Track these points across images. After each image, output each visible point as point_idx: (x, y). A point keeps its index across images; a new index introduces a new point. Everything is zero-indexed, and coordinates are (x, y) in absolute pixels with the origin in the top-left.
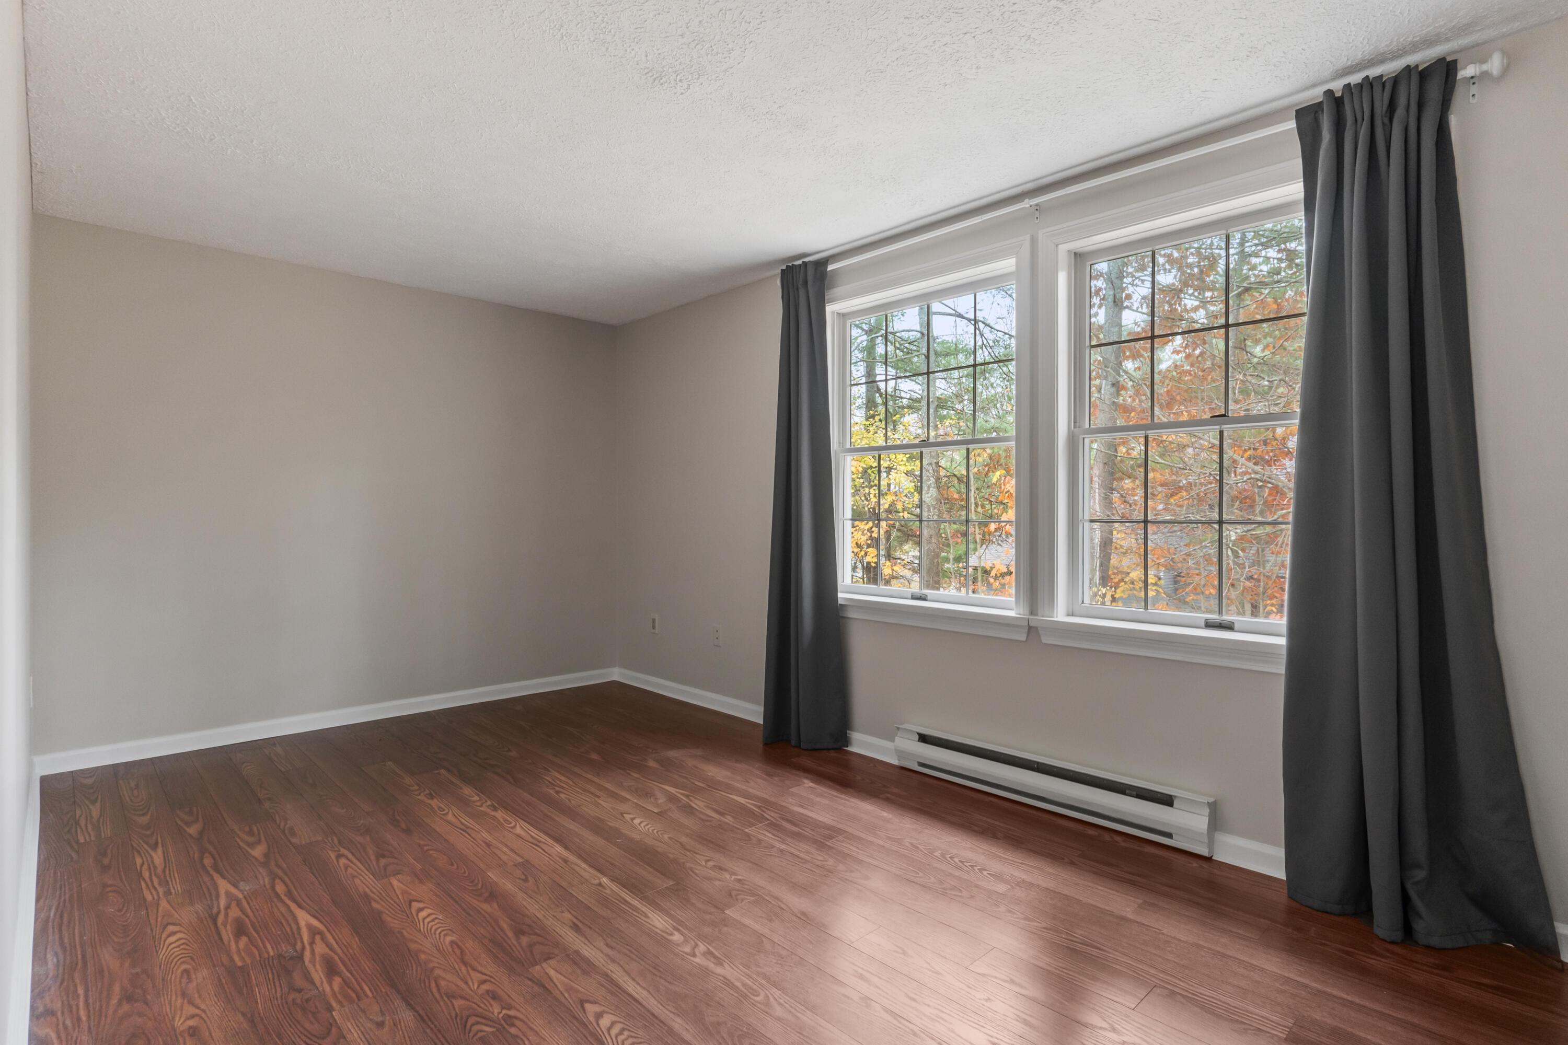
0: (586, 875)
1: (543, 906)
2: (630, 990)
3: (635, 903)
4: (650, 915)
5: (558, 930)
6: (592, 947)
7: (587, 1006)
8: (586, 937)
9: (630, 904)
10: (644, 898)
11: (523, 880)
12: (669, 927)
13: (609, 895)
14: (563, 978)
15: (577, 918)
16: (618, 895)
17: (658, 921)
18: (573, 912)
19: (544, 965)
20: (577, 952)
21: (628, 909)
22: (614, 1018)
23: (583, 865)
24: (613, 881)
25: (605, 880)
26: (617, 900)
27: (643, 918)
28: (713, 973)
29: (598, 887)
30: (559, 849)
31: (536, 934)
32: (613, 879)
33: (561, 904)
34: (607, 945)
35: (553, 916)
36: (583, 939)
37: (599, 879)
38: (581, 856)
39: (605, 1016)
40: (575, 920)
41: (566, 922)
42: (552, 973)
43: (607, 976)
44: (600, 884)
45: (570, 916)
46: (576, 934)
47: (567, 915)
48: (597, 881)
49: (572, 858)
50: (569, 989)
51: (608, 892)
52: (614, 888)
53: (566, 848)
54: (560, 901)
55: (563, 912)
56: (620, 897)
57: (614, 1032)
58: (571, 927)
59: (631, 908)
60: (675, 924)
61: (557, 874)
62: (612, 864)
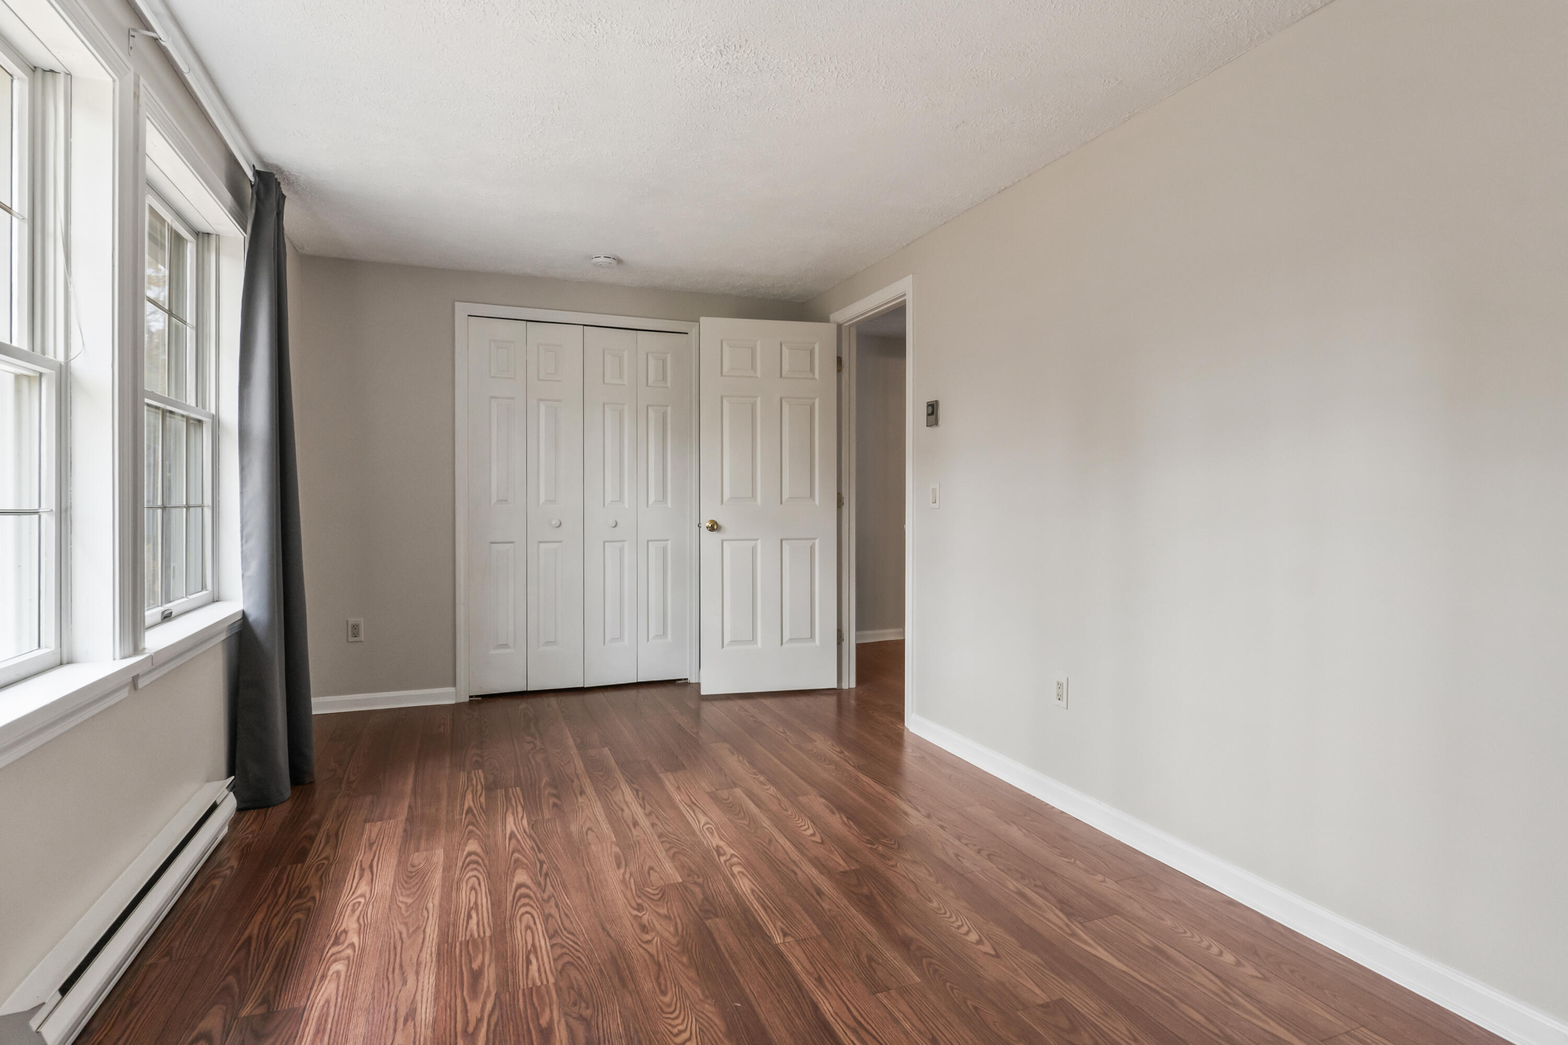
0: (798, 952)
1: (849, 920)
2: (788, 843)
3: (756, 905)
4: (749, 892)
5: (836, 894)
6: (809, 875)
7: (819, 840)
8: (812, 883)
9: (762, 906)
10: (746, 911)
11: (874, 961)
12: (739, 878)
13: (780, 920)
14: (834, 858)
15: (817, 901)
16: (770, 918)
17: (745, 885)
18: (820, 908)
19: (848, 869)
20: (821, 873)
21: (767, 901)
22: (805, 833)
23: (798, 968)
24: (769, 937)
25: (778, 940)
26: (773, 912)
27: (757, 890)
28: (727, 843)
29: (789, 932)
30: (827, 1008)
31: (855, 894)
32: (767, 938)
33: (831, 919)
34: (795, 874)
35: (839, 908)
36: (815, 882)
37: (784, 942)
38: (798, 987)
39: (809, 834)
40: (819, 900)
41: (828, 899)
42: (842, 862)
43: (803, 854)
44: (785, 935)
45: (823, 905)
46: (820, 886)
47: (826, 906)
48: (789, 939)
49: (810, 984)
50: (831, 851)
51: (779, 924)
52: (771, 926)
53: (815, 1007)
54: (831, 922)
55: (830, 910)
56: (769, 916)
57: (806, 827)
58: (824, 894)
59: (764, 902)
60: (732, 879)
61: (832, 961)
62: (763, 963)
